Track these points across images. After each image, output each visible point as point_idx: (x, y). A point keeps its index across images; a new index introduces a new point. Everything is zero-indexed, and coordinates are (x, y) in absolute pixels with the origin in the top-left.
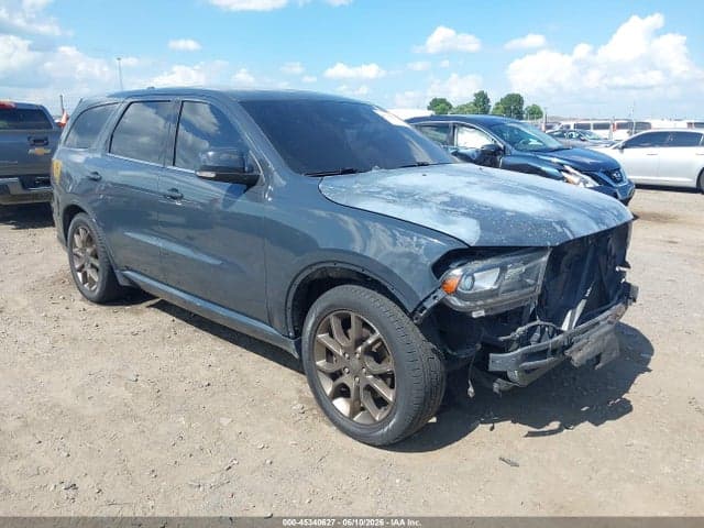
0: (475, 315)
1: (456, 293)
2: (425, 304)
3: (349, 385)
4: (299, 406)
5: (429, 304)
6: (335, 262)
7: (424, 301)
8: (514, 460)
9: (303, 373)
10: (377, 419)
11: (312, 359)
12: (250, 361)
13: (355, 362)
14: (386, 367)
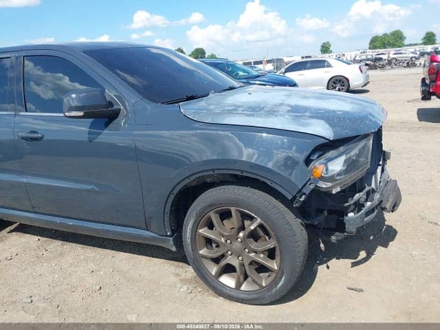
0: (334, 192)
1: (322, 178)
2: (304, 190)
3: (233, 264)
4: (185, 288)
5: (307, 190)
6: (213, 170)
7: (302, 188)
8: (360, 287)
9: (187, 262)
10: (264, 285)
11: (195, 250)
12: (123, 259)
13: (237, 245)
14: (271, 244)
